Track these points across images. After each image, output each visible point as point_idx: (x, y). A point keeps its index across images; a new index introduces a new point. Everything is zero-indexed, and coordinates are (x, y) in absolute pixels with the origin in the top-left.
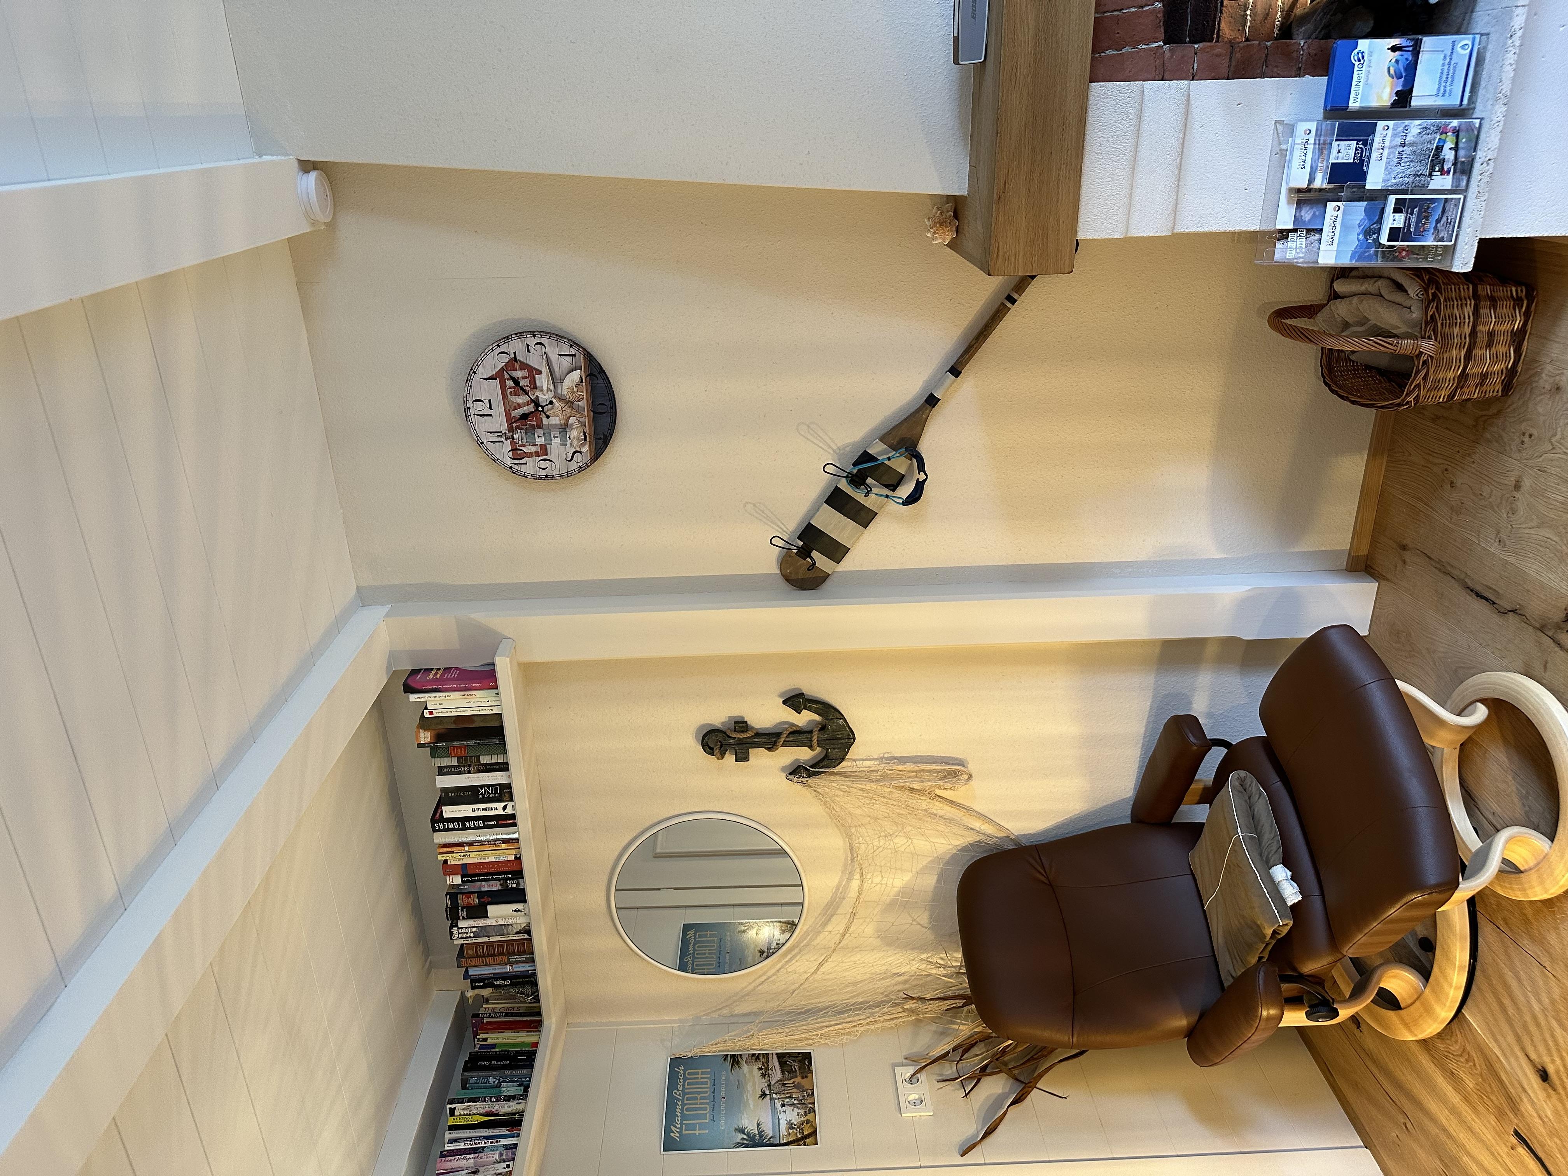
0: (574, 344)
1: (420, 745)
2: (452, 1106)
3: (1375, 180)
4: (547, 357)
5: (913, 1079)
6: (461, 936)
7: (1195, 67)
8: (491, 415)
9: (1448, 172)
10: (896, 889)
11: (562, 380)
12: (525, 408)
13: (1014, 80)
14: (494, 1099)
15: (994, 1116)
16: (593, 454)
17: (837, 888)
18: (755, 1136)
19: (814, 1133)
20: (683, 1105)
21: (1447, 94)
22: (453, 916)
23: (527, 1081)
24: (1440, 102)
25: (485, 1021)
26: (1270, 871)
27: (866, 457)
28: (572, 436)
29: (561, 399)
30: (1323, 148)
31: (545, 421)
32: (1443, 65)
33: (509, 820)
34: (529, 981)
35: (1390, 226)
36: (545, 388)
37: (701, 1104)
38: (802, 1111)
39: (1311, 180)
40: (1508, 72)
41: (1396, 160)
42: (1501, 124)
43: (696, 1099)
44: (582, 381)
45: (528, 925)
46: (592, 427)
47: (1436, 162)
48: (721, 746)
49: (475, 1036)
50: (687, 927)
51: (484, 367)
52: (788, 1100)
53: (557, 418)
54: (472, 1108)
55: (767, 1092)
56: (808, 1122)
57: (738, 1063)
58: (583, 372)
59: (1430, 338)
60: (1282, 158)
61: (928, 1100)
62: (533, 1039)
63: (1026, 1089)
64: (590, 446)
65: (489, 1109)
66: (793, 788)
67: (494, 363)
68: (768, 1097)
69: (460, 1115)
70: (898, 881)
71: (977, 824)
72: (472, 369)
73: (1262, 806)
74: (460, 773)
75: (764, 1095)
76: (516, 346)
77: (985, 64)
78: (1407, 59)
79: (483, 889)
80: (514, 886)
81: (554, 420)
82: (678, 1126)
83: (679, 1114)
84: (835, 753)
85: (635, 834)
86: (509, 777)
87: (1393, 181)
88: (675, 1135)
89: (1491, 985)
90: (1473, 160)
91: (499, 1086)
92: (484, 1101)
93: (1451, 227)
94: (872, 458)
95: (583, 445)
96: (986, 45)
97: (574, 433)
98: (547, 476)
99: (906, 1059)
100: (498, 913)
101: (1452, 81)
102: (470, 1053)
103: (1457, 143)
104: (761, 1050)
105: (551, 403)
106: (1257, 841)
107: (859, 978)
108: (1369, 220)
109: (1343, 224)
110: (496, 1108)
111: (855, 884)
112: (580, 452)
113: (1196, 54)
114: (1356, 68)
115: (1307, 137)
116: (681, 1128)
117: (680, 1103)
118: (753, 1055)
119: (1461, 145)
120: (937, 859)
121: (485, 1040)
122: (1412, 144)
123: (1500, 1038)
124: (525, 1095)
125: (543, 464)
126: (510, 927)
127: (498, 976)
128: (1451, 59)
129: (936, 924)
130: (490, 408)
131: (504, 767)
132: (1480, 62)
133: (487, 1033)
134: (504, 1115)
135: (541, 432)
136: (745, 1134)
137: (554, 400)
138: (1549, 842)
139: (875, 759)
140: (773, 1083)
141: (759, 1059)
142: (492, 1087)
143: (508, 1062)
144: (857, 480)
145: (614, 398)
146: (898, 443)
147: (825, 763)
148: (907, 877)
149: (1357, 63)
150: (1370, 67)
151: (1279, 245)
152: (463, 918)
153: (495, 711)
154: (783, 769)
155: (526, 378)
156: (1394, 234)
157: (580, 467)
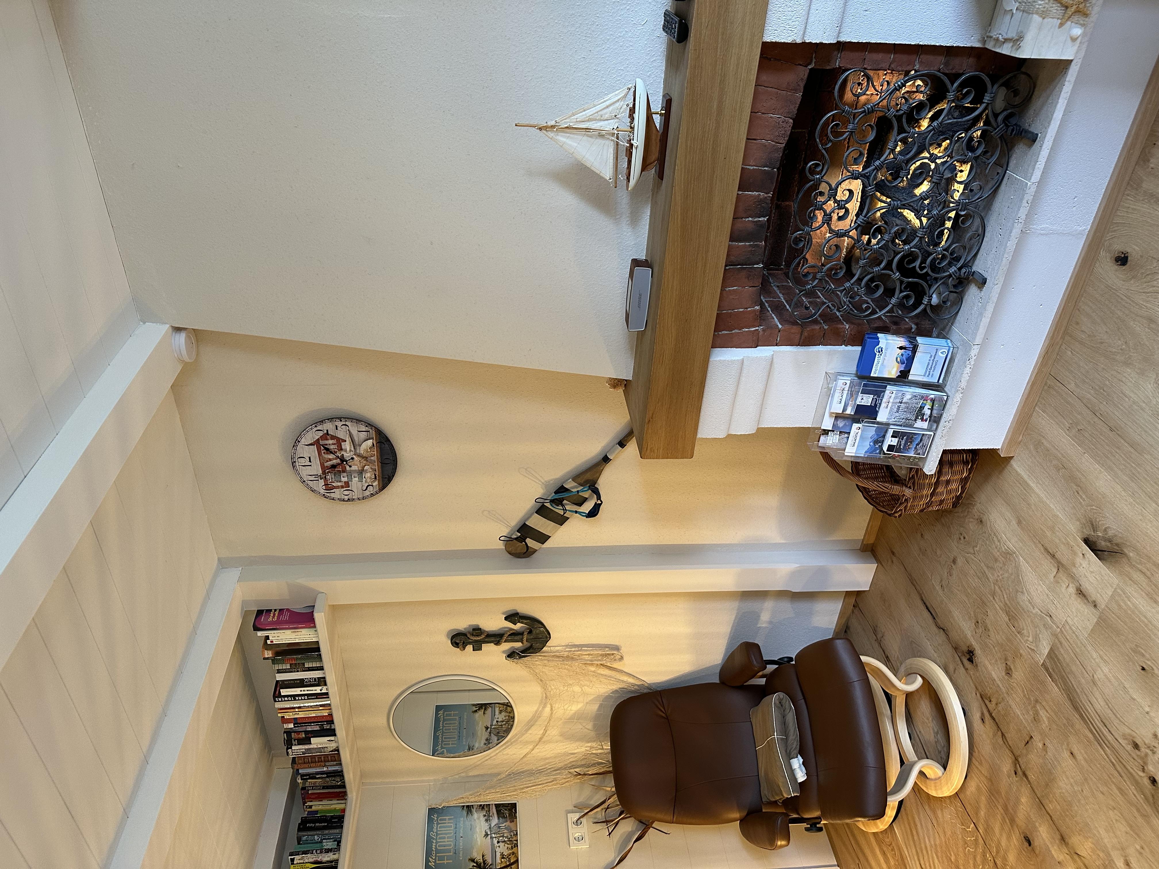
0: (369, 424)
1: (265, 659)
2: (292, 857)
3: (882, 416)
4: (350, 432)
5: (578, 822)
6: (294, 754)
7: (778, 339)
8: (311, 466)
9: (926, 420)
10: (573, 712)
11: (360, 445)
12: (334, 461)
13: (661, 362)
14: (318, 851)
15: (624, 849)
16: (381, 486)
17: (536, 711)
18: (481, 864)
19: (517, 861)
20: (437, 843)
21: (930, 376)
22: (289, 744)
23: (339, 838)
24: (926, 379)
25: (310, 792)
26: (791, 761)
27: (562, 489)
28: (366, 477)
29: (359, 455)
30: (852, 394)
31: (348, 468)
32: (930, 360)
33: (326, 695)
34: (340, 774)
35: (889, 443)
36: (348, 450)
37: (447, 841)
38: (510, 846)
39: (844, 410)
40: (965, 377)
41: (896, 410)
42: (959, 403)
43: (444, 838)
44: (373, 445)
45: (338, 747)
46: (380, 471)
47: (919, 414)
48: (464, 643)
49: (304, 804)
50: (438, 708)
51: (306, 439)
52: (501, 838)
53: (356, 467)
54: (305, 858)
55: (489, 833)
56: (513, 853)
57: (471, 812)
58: (374, 441)
59: (910, 488)
60: (829, 393)
61: (586, 838)
62: (342, 806)
63: (646, 830)
64: (379, 482)
65: (316, 859)
66: (510, 664)
67: (313, 435)
68: (489, 836)
69: (297, 864)
70: (575, 708)
71: (625, 678)
72: (297, 440)
73: (791, 717)
74: (292, 672)
75: (486, 835)
76: (328, 426)
77: (645, 332)
78: (908, 354)
79: (308, 730)
80: (328, 727)
81: (354, 468)
82: (434, 858)
83: (434, 849)
84: (536, 645)
85: (406, 687)
86: (324, 673)
87: (893, 420)
88: (432, 864)
89: (908, 819)
90: (941, 415)
91: (321, 842)
92: (312, 853)
93: (925, 448)
94: (567, 490)
95: (374, 481)
96: (647, 321)
97: (368, 475)
98: (349, 499)
99: (575, 807)
100: (317, 742)
101: (934, 369)
102: (302, 818)
103: (932, 407)
104: (486, 802)
105: (352, 458)
106: (785, 741)
107: (548, 756)
108: (877, 435)
109: (861, 436)
110: (320, 858)
111: (548, 709)
112: (372, 486)
113: (779, 331)
114: (877, 356)
115: (844, 386)
116: (435, 859)
117: (434, 841)
118: (481, 805)
119: (935, 408)
120: (598, 696)
121: (311, 807)
122: (906, 403)
123: (909, 847)
124: (338, 848)
125: (346, 493)
126: (326, 749)
127: (318, 773)
128: (934, 358)
129: (596, 728)
130: (310, 461)
131: (321, 668)
132: (952, 360)
133: (312, 801)
134: (325, 863)
135: (345, 474)
136: (474, 862)
137: (354, 456)
138: (943, 769)
139: (563, 646)
140: (492, 826)
141: (484, 808)
142: (317, 843)
143: (326, 824)
144: (557, 502)
145: (396, 455)
146: (584, 482)
147: (531, 651)
148: (580, 706)
149: (878, 354)
150: (885, 356)
151: (822, 438)
152: (295, 745)
153: (314, 640)
154: (504, 652)
155: (335, 444)
156: (891, 448)
157: (372, 494)
